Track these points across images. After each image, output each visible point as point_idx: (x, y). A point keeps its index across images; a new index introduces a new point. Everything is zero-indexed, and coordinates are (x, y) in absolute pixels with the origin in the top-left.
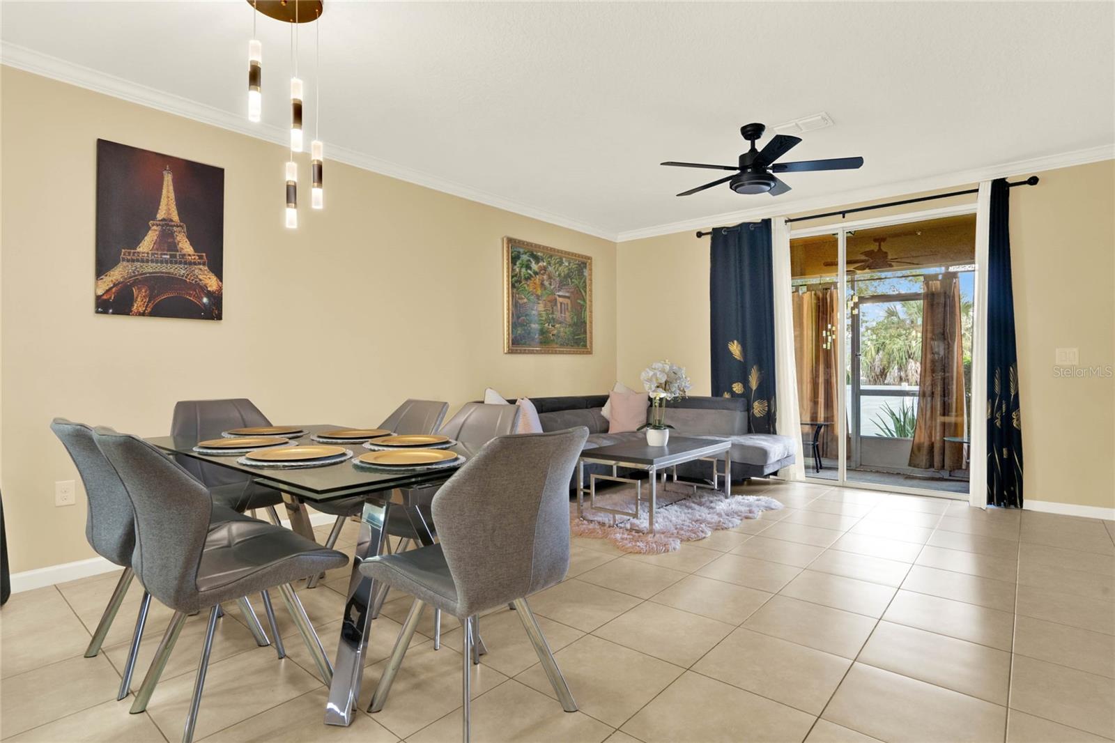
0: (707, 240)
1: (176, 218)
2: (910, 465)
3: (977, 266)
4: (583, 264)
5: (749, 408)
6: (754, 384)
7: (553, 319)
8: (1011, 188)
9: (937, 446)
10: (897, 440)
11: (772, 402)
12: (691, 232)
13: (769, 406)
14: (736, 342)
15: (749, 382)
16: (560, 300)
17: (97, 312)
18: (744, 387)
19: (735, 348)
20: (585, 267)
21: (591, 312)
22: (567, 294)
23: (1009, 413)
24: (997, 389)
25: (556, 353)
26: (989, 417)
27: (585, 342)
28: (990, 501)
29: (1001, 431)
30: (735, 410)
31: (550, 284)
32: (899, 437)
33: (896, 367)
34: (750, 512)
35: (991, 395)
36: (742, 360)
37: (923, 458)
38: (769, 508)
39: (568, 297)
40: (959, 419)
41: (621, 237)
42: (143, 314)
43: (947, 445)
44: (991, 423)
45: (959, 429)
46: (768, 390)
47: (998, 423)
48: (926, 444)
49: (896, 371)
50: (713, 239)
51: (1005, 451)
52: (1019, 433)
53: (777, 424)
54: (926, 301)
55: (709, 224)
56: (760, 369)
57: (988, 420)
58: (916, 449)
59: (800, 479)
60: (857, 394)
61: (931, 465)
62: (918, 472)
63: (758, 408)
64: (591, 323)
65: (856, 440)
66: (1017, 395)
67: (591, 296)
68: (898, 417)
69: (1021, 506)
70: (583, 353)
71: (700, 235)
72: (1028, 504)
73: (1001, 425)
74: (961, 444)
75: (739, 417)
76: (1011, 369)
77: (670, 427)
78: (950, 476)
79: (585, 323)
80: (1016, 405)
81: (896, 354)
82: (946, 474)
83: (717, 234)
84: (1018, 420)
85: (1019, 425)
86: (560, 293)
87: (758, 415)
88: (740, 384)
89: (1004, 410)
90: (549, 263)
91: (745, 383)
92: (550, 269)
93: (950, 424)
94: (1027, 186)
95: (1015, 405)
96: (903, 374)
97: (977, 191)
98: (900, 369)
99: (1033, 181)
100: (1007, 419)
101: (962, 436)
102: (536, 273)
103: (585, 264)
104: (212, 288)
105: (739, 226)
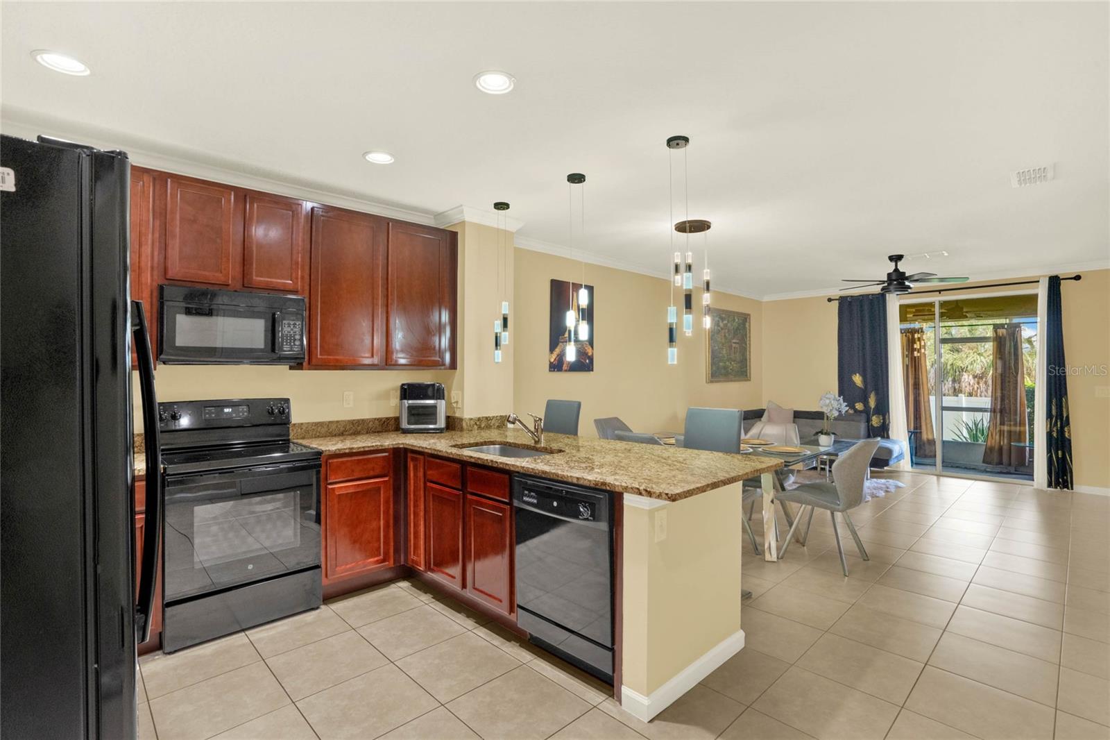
0: (836, 304)
2: (984, 462)
3: (1039, 319)
4: (745, 318)
5: (868, 420)
6: (872, 403)
7: (731, 358)
8: (1062, 281)
9: (1005, 448)
10: (970, 444)
11: (887, 417)
12: (821, 297)
13: (884, 419)
14: (858, 374)
15: (868, 402)
16: (734, 345)
17: (550, 371)
18: (865, 406)
19: (857, 379)
20: (746, 321)
21: (750, 352)
22: (737, 341)
23: (1062, 428)
24: (1054, 412)
25: (732, 381)
26: (1048, 430)
27: (746, 372)
28: (1050, 485)
29: (1057, 439)
30: (859, 421)
31: (729, 335)
32: (973, 442)
33: (950, 379)
34: (888, 488)
35: (1049, 415)
36: (863, 387)
37: (995, 457)
38: (897, 487)
39: (738, 343)
40: (1022, 429)
41: (766, 299)
42: (566, 371)
43: (1012, 448)
44: (1049, 435)
45: (1022, 437)
46: (883, 408)
47: (1055, 434)
48: (997, 447)
49: (950, 383)
50: (840, 303)
51: (1060, 452)
52: (1070, 441)
53: (890, 432)
54: (995, 343)
55: (836, 293)
56: (877, 394)
57: (1047, 433)
58: (989, 451)
59: (907, 470)
61: (1000, 463)
62: (989, 468)
63: (876, 421)
64: (750, 359)
66: (1068, 417)
67: (750, 340)
68: (971, 426)
69: (1072, 489)
70: (746, 380)
71: (830, 300)
72: (1078, 487)
73: (1057, 435)
74: (1024, 447)
75: (863, 427)
76: (1064, 399)
77: (834, 434)
78: (1016, 471)
79: (746, 360)
80: (1068, 423)
82: (1012, 470)
83: (843, 300)
84: (1069, 432)
85: (1070, 436)
86: (734, 341)
87: (875, 425)
88: (861, 404)
89: (1059, 426)
90: (728, 322)
91: (866, 402)
92: (729, 325)
93: (1016, 432)
94: (1073, 281)
95: (1066, 422)
96: (957, 386)
97: (1038, 281)
98: (954, 381)
99: (1078, 278)
100: (1061, 432)
101: (1025, 442)
102: (722, 329)
103: (746, 319)
104: (590, 354)
105: (862, 296)
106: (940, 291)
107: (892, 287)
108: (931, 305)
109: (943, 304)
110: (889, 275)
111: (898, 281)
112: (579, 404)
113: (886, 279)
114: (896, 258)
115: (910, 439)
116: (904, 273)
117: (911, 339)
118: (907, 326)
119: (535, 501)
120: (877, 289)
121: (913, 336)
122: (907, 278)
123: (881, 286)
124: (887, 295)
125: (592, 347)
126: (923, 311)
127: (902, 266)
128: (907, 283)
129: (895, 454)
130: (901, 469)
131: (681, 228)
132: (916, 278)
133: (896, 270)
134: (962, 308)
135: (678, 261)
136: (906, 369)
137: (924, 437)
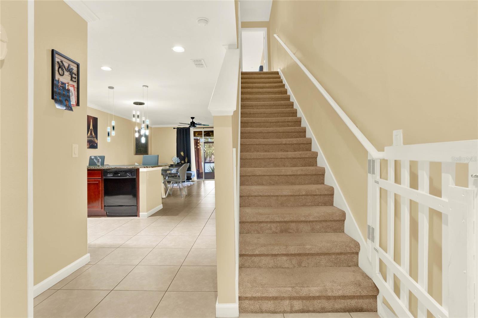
0: (176, 130)
1: (92, 128)
6: (187, 161)
7: (142, 146)
12: (172, 127)
15: (185, 161)
19: (182, 153)
21: (148, 144)
32: (212, 172)
33: (209, 157)
34: (191, 185)
36: (184, 156)
41: (153, 126)
46: (189, 162)
50: (177, 130)
53: (191, 169)
55: (176, 126)
56: (188, 158)
59: (196, 180)
60: (205, 163)
65: (206, 173)
68: (212, 168)
70: (146, 154)
71: (174, 128)
79: (147, 147)
81: (209, 153)
83: (178, 129)
88: (183, 161)
96: (210, 159)
98: (210, 158)
104: (96, 142)
105: (183, 128)
106: (204, 128)
107: (192, 126)
108: (201, 132)
109: (205, 132)
110: (191, 122)
111: (193, 124)
112: (104, 157)
113: (190, 124)
114: (193, 118)
115: (197, 172)
116: (195, 122)
117: (197, 143)
118: (195, 138)
119: (112, 176)
120: (188, 126)
121: (197, 141)
122: (196, 124)
123: (189, 125)
124: (190, 128)
125: (97, 140)
126: (200, 133)
127: (194, 120)
128: (195, 125)
129: (193, 175)
130: (194, 180)
131: (136, 103)
132: (197, 124)
133: (193, 121)
134: (209, 133)
135: (134, 113)
136: (195, 151)
137: (200, 171)
